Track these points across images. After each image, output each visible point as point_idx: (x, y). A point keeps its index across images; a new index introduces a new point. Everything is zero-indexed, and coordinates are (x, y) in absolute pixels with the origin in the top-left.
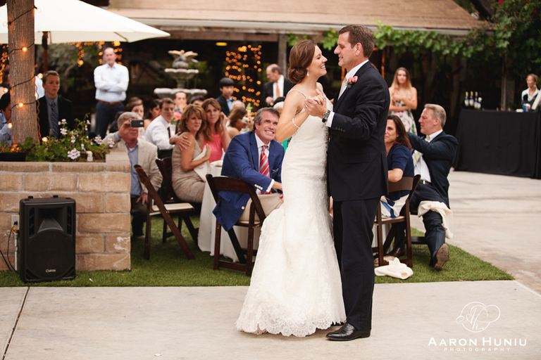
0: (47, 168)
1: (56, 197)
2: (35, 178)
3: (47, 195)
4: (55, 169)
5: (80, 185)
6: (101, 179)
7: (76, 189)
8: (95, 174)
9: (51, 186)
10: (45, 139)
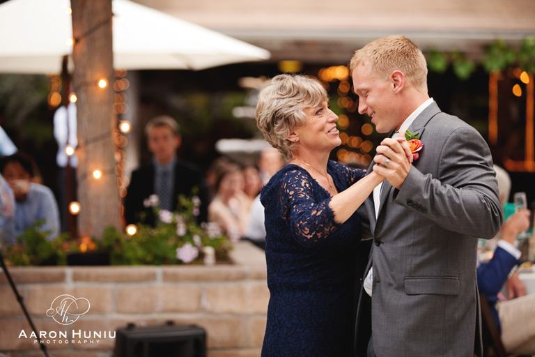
0: (152, 277)
1: (170, 323)
2: (135, 293)
3: (154, 320)
4: (166, 277)
5: (206, 304)
6: (241, 293)
7: (200, 309)
8: (232, 286)
9: (160, 305)
10: (132, 230)
